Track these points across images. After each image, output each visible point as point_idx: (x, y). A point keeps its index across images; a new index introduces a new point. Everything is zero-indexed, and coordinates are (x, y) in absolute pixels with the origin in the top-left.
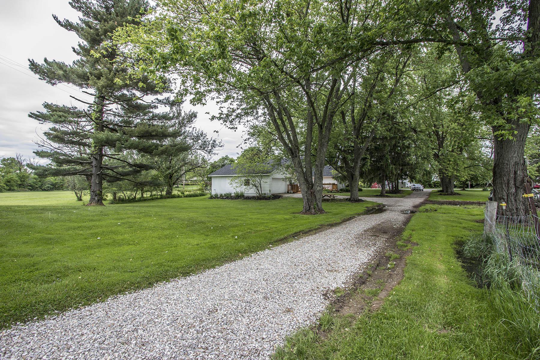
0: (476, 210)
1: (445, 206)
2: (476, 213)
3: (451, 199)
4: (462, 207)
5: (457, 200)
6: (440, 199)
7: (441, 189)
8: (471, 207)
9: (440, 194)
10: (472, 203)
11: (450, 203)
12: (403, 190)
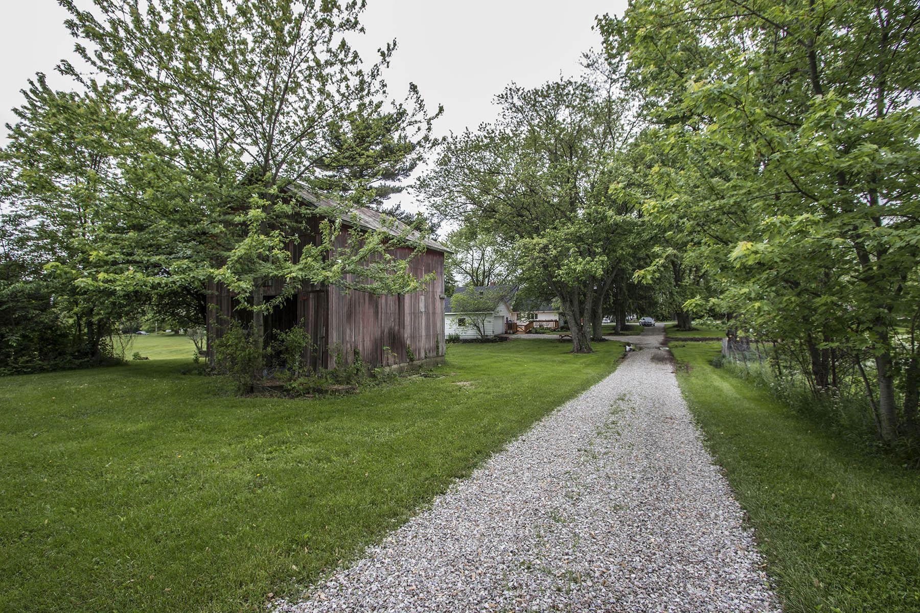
0: (716, 345)
1: (689, 342)
2: (716, 347)
3: (690, 335)
4: (704, 343)
5: (697, 336)
6: (679, 335)
7: (676, 323)
8: (711, 342)
9: (678, 330)
10: (712, 339)
11: (692, 340)
12: (631, 326)
